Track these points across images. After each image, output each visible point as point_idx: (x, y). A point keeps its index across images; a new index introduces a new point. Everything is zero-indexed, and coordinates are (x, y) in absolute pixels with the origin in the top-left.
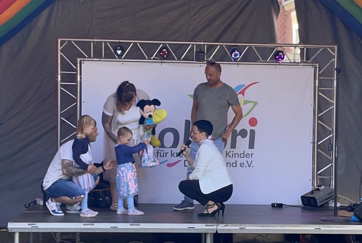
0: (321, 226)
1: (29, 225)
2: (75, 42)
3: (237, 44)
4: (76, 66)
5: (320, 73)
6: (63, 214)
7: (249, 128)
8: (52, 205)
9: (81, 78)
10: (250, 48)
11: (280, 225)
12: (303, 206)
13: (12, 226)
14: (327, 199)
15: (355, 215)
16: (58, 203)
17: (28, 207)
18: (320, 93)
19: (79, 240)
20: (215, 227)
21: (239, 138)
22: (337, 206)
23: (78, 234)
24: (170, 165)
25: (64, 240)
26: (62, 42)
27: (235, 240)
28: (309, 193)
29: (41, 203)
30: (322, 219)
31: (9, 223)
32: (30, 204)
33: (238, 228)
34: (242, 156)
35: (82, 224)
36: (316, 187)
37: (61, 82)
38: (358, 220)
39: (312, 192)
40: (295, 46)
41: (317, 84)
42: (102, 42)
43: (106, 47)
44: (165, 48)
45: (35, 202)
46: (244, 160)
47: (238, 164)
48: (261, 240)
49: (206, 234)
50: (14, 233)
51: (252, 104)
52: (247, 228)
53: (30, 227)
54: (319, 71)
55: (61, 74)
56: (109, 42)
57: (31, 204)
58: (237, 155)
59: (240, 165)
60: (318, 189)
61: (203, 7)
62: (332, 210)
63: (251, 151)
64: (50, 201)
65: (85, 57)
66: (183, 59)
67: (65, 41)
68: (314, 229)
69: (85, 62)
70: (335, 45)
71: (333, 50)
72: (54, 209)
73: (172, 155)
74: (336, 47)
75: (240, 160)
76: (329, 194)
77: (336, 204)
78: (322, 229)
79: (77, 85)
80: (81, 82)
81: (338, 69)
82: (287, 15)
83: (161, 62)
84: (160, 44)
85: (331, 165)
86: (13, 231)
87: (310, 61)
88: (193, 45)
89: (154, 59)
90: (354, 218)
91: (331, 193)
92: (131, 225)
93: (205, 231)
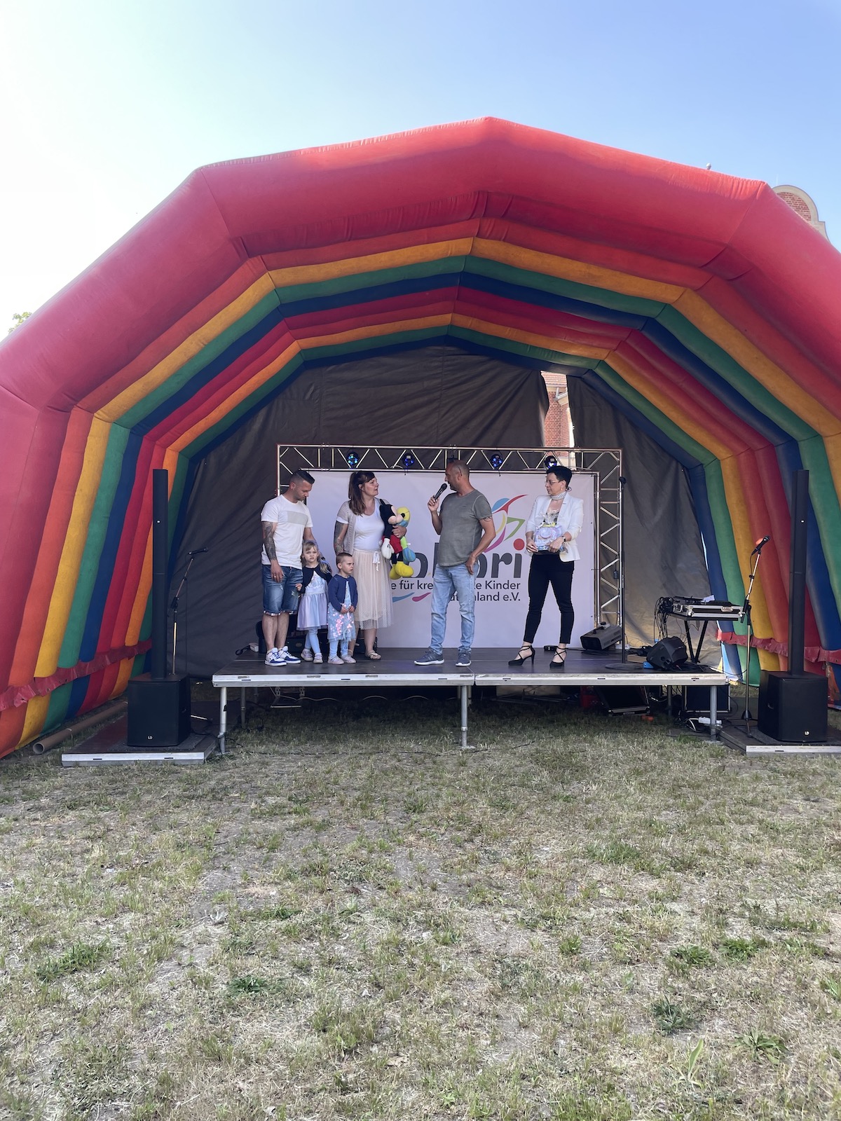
0: (605, 675)
1: (239, 678)
2: (297, 448)
3: (498, 449)
5: (602, 482)
7: (513, 552)
10: (515, 453)
12: (584, 649)
13: (217, 679)
14: (613, 640)
15: (649, 661)
17: (240, 654)
18: (602, 508)
19: (304, 695)
20: (473, 678)
21: (502, 564)
22: (626, 648)
23: (303, 688)
24: (416, 599)
25: (285, 695)
26: (282, 449)
27: (499, 693)
28: (590, 632)
29: (256, 649)
30: (607, 666)
31: (214, 676)
32: (242, 650)
33: (501, 678)
34: (506, 586)
35: (306, 675)
36: (599, 625)
38: (652, 667)
39: (595, 632)
40: (569, 450)
41: (598, 497)
42: (331, 448)
43: (337, 454)
44: (409, 454)
45: (248, 648)
46: (509, 592)
47: (501, 597)
48: (532, 692)
49: (461, 687)
50: (220, 688)
51: (518, 522)
52: (512, 679)
53: (240, 680)
54: (600, 481)
56: (341, 448)
57: (244, 651)
58: (499, 585)
59: (504, 598)
60: (602, 628)
61: (457, 404)
62: (619, 654)
63: (516, 581)
65: (310, 467)
66: (432, 468)
67: (286, 447)
68: (596, 679)
70: (619, 448)
71: (618, 455)
73: (419, 586)
74: (621, 451)
75: (503, 592)
76: (615, 634)
77: (623, 646)
78: (607, 679)
81: (623, 479)
83: (405, 472)
84: (404, 449)
85: (617, 597)
86: (219, 686)
87: (588, 469)
88: (444, 450)
89: (395, 468)
90: (647, 665)
91: (619, 632)
92: (367, 676)
93: (460, 684)
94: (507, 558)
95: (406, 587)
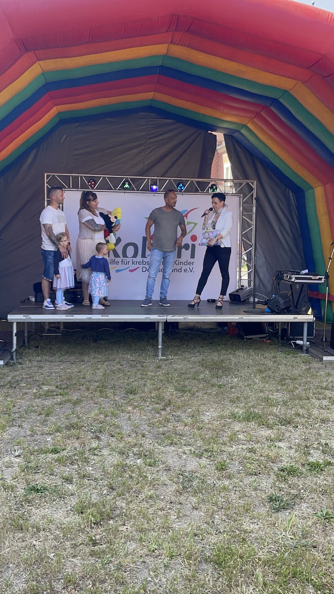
0: (243, 316)
1: (24, 316)
2: (57, 176)
3: (182, 179)
5: (244, 201)
7: (190, 243)
10: (192, 182)
11: (213, 316)
12: (231, 302)
13: (10, 317)
14: (248, 296)
15: (269, 308)
17: (23, 303)
18: (243, 217)
19: (63, 328)
20: (165, 317)
21: (183, 250)
23: (62, 323)
24: (131, 271)
25: (51, 327)
26: (48, 176)
27: (180, 327)
28: (234, 292)
29: (33, 300)
30: (244, 310)
31: (8, 315)
32: (24, 301)
33: (182, 318)
34: (186, 264)
36: (240, 287)
38: (270, 311)
39: (237, 291)
40: (225, 181)
41: (241, 210)
42: (78, 176)
43: (82, 180)
44: (127, 181)
45: (29, 299)
46: (187, 267)
48: (199, 327)
49: (158, 323)
50: (13, 322)
51: (193, 225)
52: (189, 318)
53: (25, 318)
56: (84, 176)
57: (26, 301)
58: (181, 263)
59: (184, 271)
61: (156, 148)
62: (251, 304)
63: (192, 260)
65: (66, 188)
66: (141, 190)
67: (50, 175)
68: (238, 318)
69: (66, 191)
70: (255, 180)
71: (253, 184)
73: (133, 263)
74: (255, 182)
75: (184, 267)
76: (249, 292)
77: (254, 300)
78: (244, 318)
81: (257, 199)
82: (220, 157)
83: (125, 192)
84: (123, 178)
85: (251, 270)
86: (11, 321)
87: (236, 192)
88: (149, 179)
89: (119, 190)
90: (267, 310)
91: (251, 291)
92: (102, 316)
93: (158, 321)
94: (186, 247)
95: (125, 263)
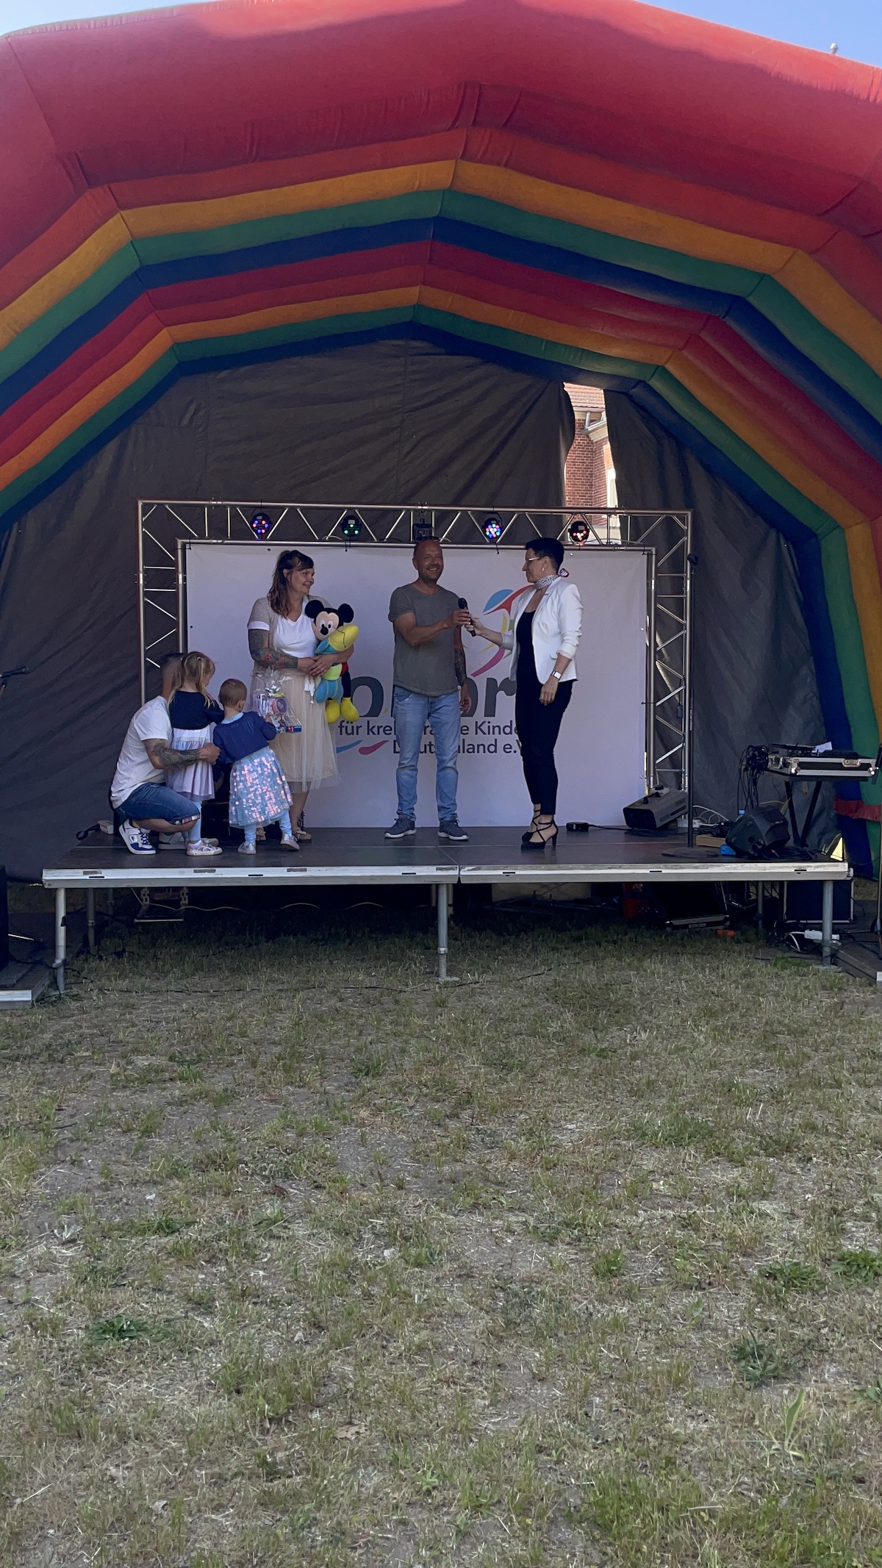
0: (662, 865)
1: (85, 873)
2: (171, 506)
3: (496, 509)
4: (176, 556)
5: (659, 564)
6: (153, 852)
8: (132, 834)
9: (185, 579)
10: (522, 515)
11: (582, 866)
12: (628, 828)
13: (49, 876)
14: (673, 814)
15: (729, 843)
16: (143, 830)
17: (83, 837)
18: (659, 606)
19: (187, 902)
20: (455, 872)
21: (501, 695)
22: (694, 826)
23: (186, 891)
24: (365, 751)
25: (156, 902)
26: (146, 508)
27: (496, 897)
28: (639, 802)
29: (110, 830)
30: (665, 852)
31: (44, 872)
32: (86, 833)
33: (501, 872)
35: (192, 869)
36: (654, 791)
37: (145, 586)
38: (734, 853)
39: (646, 800)
40: (610, 512)
41: (653, 587)
42: (225, 506)
43: (235, 516)
44: (351, 518)
45: (97, 828)
47: (500, 748)
48: (547, 896)
49: (437, 886)
50: (56, 890)
52: (517, 872)
53: (87, 877)
54: (657, 562)
55: (145, 571)
56: (241, 507)
57: (90, 832)
58: (497, 729)
59: (504, 748)
60: (657, 795)
61: (429, 435)
62: (683, 834)
64: (127, 824)
65: (193, 537)
66: (391, 540)
67: (152, 505)
68: (648, 871)
69: (192, 546)
70: (687, 508)
71: (683, 520)
72: (136, 841)
73: (370, 730)
74: (689, 514)
75: (503, 739)
76: (678, 803)
77: (690, 823)
78: (664, 871)
79: (177, 594)
80: (185, 586)
81: (693, 558)
82: (592, 450)
83: (346, 546)
84: (343, 509)
85: (681, 746)
86: (52, 887)
87: (639, 542)
88: (408, 511)
89: (331, 539)
90: (730, 851)
91: (682, 801)
92: (289, 871)
93: (437, 881)
95: (349, 731)
